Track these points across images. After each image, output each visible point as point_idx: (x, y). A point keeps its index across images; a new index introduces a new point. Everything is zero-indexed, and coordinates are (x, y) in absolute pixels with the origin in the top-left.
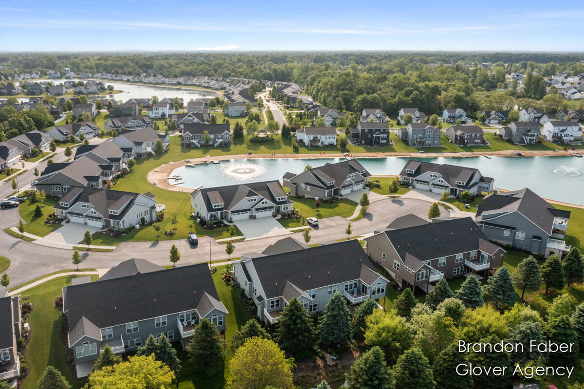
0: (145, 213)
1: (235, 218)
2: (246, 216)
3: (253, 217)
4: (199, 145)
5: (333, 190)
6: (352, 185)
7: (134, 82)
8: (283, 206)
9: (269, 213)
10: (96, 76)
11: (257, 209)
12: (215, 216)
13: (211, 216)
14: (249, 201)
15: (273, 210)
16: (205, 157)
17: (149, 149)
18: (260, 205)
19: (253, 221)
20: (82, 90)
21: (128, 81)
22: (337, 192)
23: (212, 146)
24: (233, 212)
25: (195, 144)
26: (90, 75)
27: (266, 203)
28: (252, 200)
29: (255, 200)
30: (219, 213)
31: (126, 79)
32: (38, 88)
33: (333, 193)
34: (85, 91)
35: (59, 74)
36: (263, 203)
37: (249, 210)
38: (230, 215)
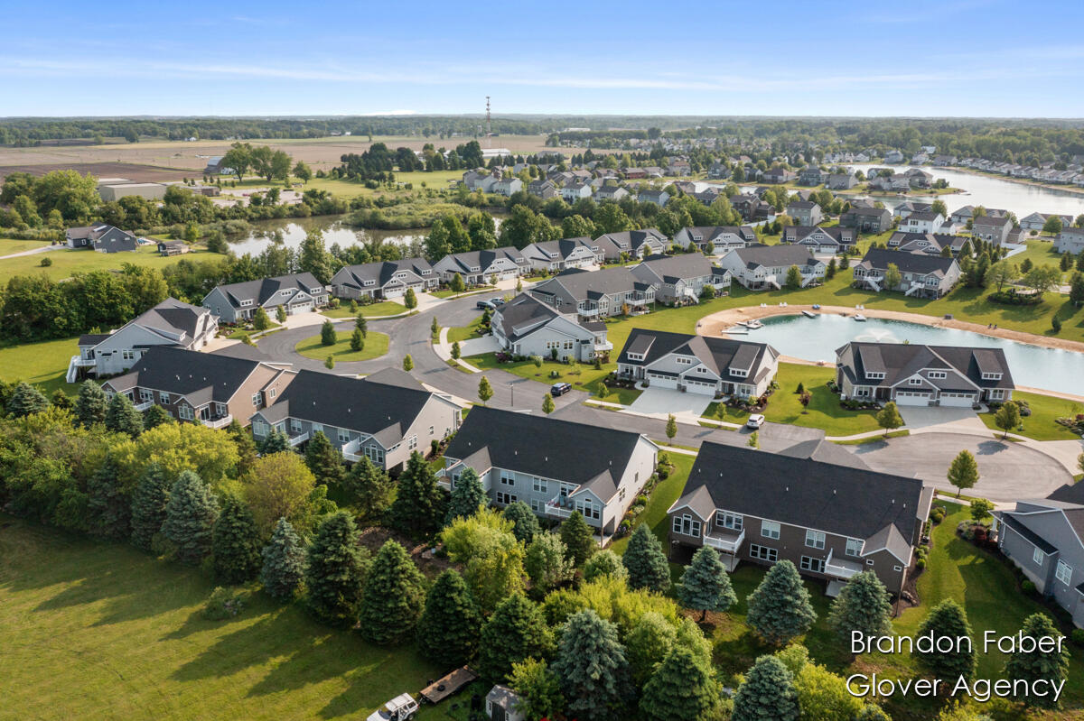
0: (566, 345)
1: (654, 381)
2: (672, 383)
3: (682, 390)
4: (878, 289)
5: (875, 388)
6: (930, 390)
7: (1017, 177)
8: (736, 385)
9: (710, 390)
10: (963, 162)
11: (686, 378)
12: (632, 371)
13: (627, 371)
14: (679, 360)
15: (718, 387)
16: (855, 307)
17: (771, 279)
18: (693, 372)
19: (682, 395)
20: (882, 184)
21: (1009, 174)
22: (884, 395)
23: (900, 294)
24: (650, 371)
25: (869, 286)
26: (954, 160)
27: (704, 371)
28: (684, 361)
29: (689, 362)
30: (635, 368)
31: (1005, 171)
32: (815, 175)
33: (874, 395)
34: (886, 185)
35: (901, 157)
36: (699, 370)
37: (677, 375)
38: (648, 376)
